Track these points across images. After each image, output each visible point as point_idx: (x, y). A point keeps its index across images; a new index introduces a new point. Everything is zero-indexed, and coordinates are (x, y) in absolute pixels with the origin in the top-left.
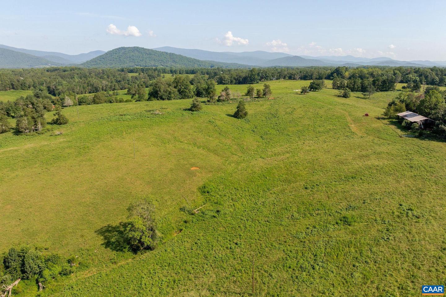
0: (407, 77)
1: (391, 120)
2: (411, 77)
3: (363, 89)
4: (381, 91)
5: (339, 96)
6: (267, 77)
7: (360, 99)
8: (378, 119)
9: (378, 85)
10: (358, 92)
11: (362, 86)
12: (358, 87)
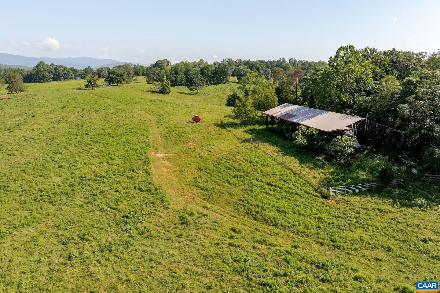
0: (238, 69)
1: (249, 127)
2: (242, 70)
3: (189, 83)
4: (212, 84)
5: (153, 92)
6: (66, 75)
7: (184, 95)
8: (223, 126)
9: (208, 76)
10: (182, 87)
11: (187, 79)
12: (182, 80)
